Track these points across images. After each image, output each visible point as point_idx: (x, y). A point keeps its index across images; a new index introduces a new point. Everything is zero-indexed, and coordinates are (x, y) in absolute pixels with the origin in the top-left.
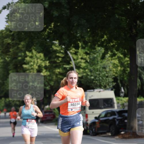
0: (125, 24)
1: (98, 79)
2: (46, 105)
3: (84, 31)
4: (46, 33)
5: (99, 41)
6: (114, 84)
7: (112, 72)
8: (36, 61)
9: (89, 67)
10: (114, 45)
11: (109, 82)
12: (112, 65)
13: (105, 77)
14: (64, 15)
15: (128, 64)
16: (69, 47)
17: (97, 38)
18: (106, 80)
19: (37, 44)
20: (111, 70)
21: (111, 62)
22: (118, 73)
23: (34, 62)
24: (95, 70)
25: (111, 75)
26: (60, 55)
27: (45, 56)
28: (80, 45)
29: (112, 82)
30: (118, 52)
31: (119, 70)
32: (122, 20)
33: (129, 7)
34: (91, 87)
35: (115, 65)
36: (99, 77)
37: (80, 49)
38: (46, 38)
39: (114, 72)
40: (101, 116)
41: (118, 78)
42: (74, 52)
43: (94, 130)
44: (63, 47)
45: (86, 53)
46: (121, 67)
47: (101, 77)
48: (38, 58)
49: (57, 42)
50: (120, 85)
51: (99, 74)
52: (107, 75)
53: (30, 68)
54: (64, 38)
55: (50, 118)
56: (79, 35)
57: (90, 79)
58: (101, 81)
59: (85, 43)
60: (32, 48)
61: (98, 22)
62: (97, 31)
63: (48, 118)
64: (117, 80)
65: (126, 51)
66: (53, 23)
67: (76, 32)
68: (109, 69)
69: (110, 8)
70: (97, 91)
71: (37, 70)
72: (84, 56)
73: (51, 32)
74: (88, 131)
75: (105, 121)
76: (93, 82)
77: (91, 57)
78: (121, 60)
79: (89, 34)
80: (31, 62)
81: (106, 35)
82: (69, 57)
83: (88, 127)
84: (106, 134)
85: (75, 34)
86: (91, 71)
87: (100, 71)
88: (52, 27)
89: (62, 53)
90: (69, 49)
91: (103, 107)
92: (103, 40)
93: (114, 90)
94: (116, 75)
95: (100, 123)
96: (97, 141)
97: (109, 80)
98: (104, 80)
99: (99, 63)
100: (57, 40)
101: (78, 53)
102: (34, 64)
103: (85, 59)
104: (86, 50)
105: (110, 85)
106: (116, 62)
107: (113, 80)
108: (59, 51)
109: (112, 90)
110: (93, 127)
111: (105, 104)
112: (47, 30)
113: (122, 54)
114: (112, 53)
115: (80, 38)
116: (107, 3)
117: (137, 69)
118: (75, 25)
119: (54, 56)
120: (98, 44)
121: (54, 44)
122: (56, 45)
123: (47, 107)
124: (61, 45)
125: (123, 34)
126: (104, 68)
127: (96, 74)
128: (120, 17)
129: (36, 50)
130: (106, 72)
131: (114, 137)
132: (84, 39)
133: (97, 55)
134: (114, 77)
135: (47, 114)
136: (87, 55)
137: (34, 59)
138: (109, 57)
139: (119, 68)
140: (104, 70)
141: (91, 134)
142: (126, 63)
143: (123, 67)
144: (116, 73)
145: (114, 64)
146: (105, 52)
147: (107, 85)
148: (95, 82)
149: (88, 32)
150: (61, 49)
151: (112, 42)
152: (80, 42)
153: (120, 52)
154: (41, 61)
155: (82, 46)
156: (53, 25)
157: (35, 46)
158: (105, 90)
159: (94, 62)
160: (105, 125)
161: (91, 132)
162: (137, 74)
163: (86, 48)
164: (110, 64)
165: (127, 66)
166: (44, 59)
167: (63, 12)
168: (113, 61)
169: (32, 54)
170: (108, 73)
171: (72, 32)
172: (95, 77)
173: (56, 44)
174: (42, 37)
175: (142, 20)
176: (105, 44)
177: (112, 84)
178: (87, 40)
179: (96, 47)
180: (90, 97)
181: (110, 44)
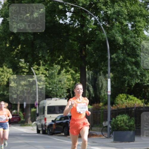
0: (77, 48)
1: (55, 90)
2: (14, 110)
3: (45, 52)
4: (15, 53)
5: (56, 60)
6: (68, 94)
7: (66, 85)
8: (6, 75)
9: (48, 80)
10: (68, 63)
11: (63, 92)
12: (66, 79)
13: (61, 89)
14: (29, 39)
15: (78, 78)
16: (33, 64)
17: (55, 58)
18: (62, 91)
19: (7, 61)
20: (65, 83)
21: (65, 77)
22: (71, 86)
23: (5, 76)
24: (53, 83)
25: (65, 87)
26: (25, 70)
27: (13, 71)
28: (41, 63)
29: (66, 93)
30: (71, 69)
31: (71, 83)
32: (74, 44)
33: (80, 34)
34: (50, 96)
35: (69, 80)
36: (56, 89)
37: (41, 66)
38: (14, 56)
39: (68, 85)
40: (57, 120)
41: (71, 90)
42: (36, 68)
43: (51, 130)
44: (28, 64)
45: (46, 70)
46: (73, 81)
47: (58, 88)
48: (7, 73)
49: (23, 60)
50: (72, 95)
51: (56, 86)
52: (62, 87)
53: (1, 80)
54: (29, 57)
55: (16, 120)
56: (40, 55)
57: (49, 90)
58: (57, 92)
59: (45, 61)
60: (3, 65)
61: (56, 45)
62: (55, 52)
63: (15, 120)
64: (70, 91)
65: (77, 68)
66: (20, 45)
67: (39, 53)
68: (64, 82)
69: (65, 34)
70: (54, 100)
71: (7, 82)
72: (44, 72)
73: (19, 52)
74: (46, 131)
75: (60, 124)
76: (51, 92)
77: (50, 73)
78: (74, 76)
79: (48, 55)
80: (2, 75)
81: (62, 55)
82: (32, 72)
83: (47, 128)
84: (61, 134)
85: (37, 54)
86: (49, 84)
87: (56, 84)
88: (19, 48)
89: (27, 69)
90: (33, 66)
91: (58, 112)
92: (59, 60)
93: (67, 99)
94: (69, 87)
95: (56, 125)
96: (53, 139)
97: (63, 91)
98: (60, 91)
99: (56, 77)
100: (23, 59)
101: (40, 69)
102: (4, 77)
103: (45, 74)
104: (46, 67)
105: (65, 95)
106: (70, 77)
107: (67, 91)
108: (24, 67)
109: (66, 99)
110: (50, 128)
111: (60, 110)
112: (16, 50)
113: (74, 71)
114: (66, 70)
115: (41, 57)
116: (63, 31)
117: (86, 83)
118: (38, 47)
119: (20, 71)
120: (55, 62)
121: (21, 62)
122: (22, 63)
123: (14, 111)
124: (26, 63)
125: (75, 55)
126: (60, 81)
127: (54, 86)
128: (73, 41)
129: (6, 66)
130: (62, 84)
131: (67, 137)
132: (44, 58)
133: (55, 71)
134: (67, 88)
135: (14, 117)
136: (46, 71)
137: (5, 73)
138: (64, 73)
139: (72, 82)
140: (60, 83)
141: (48, 134)
142: (77, 78)
143: (75, 81)
144: (69, 86)
145: (68, 78)
146: (60, 69)
147: (62, 95)
148: (53, 93)
149: (48, 53)
150: (26, 66)
151: (67, 61)
152: (42, 61)
153: (73, 69)
154: (10, 75)
155: (43, 63)
156: (20, 47)
157: (5, 63)
158: (60, 99)
159: (52, 76)
160: (60, 126)
161: (49, 132)
162: (86, 87)
163: (46, 65)
164: (65, 78)
165: (78, 80)
166: (12, 74)
167: (28, 37)
168: (67, 76)
169: (3, 69)
170: (63, 85)
171: (35, 53)
172: (53, 88)
173: (22, 61)
174: (11, 56)
175: (90, 45)
176: (61, 63)
177: (66, 94)
178: (47, 59)
179: (54, 65)
180: (48, 104)
181: (65, 62)
